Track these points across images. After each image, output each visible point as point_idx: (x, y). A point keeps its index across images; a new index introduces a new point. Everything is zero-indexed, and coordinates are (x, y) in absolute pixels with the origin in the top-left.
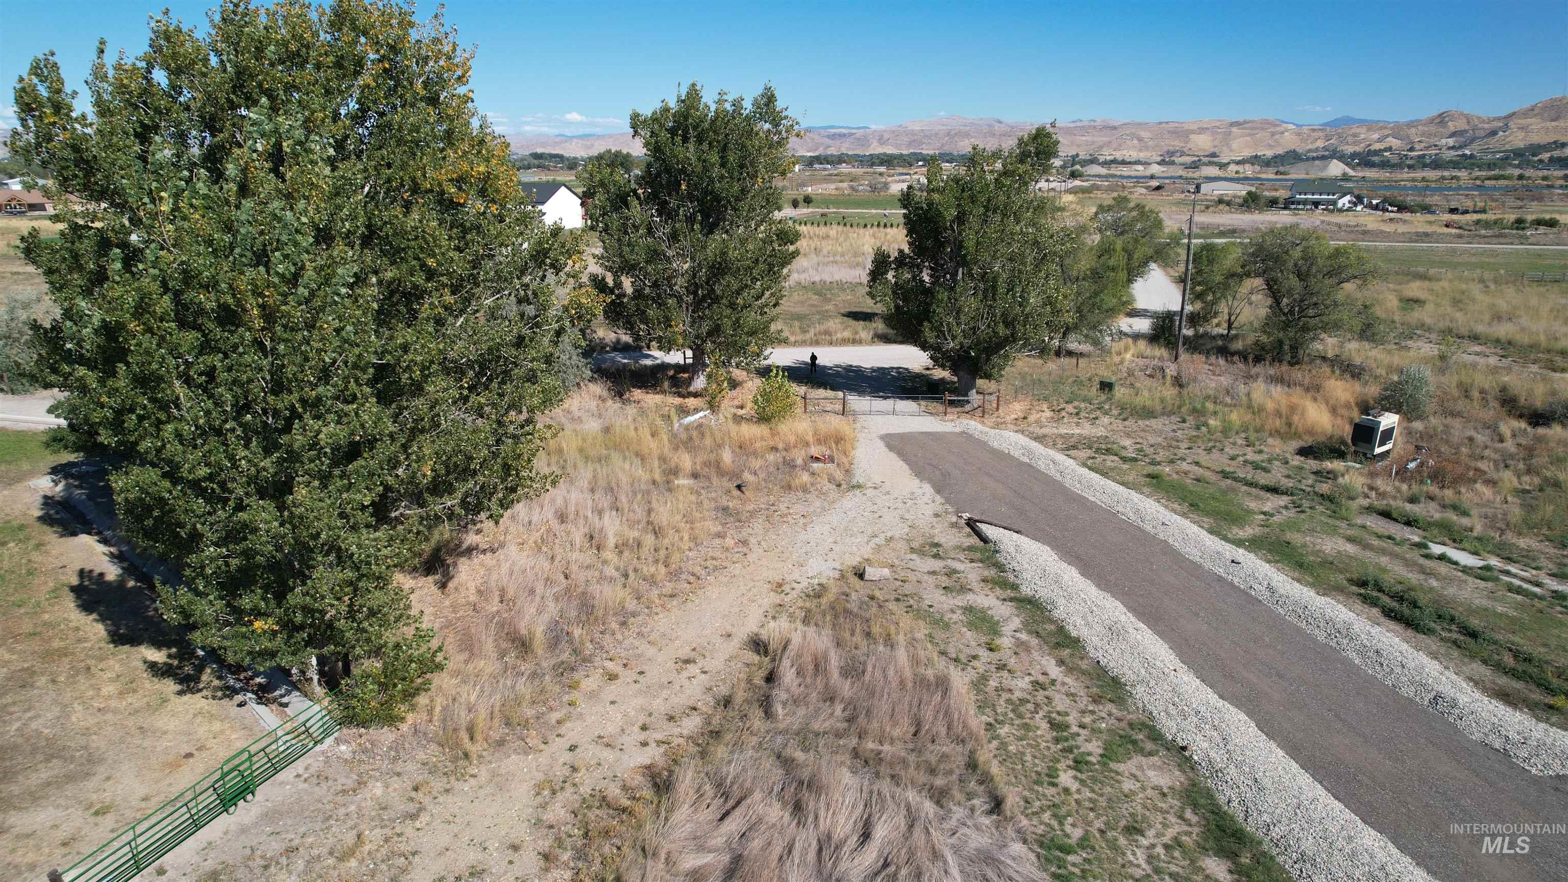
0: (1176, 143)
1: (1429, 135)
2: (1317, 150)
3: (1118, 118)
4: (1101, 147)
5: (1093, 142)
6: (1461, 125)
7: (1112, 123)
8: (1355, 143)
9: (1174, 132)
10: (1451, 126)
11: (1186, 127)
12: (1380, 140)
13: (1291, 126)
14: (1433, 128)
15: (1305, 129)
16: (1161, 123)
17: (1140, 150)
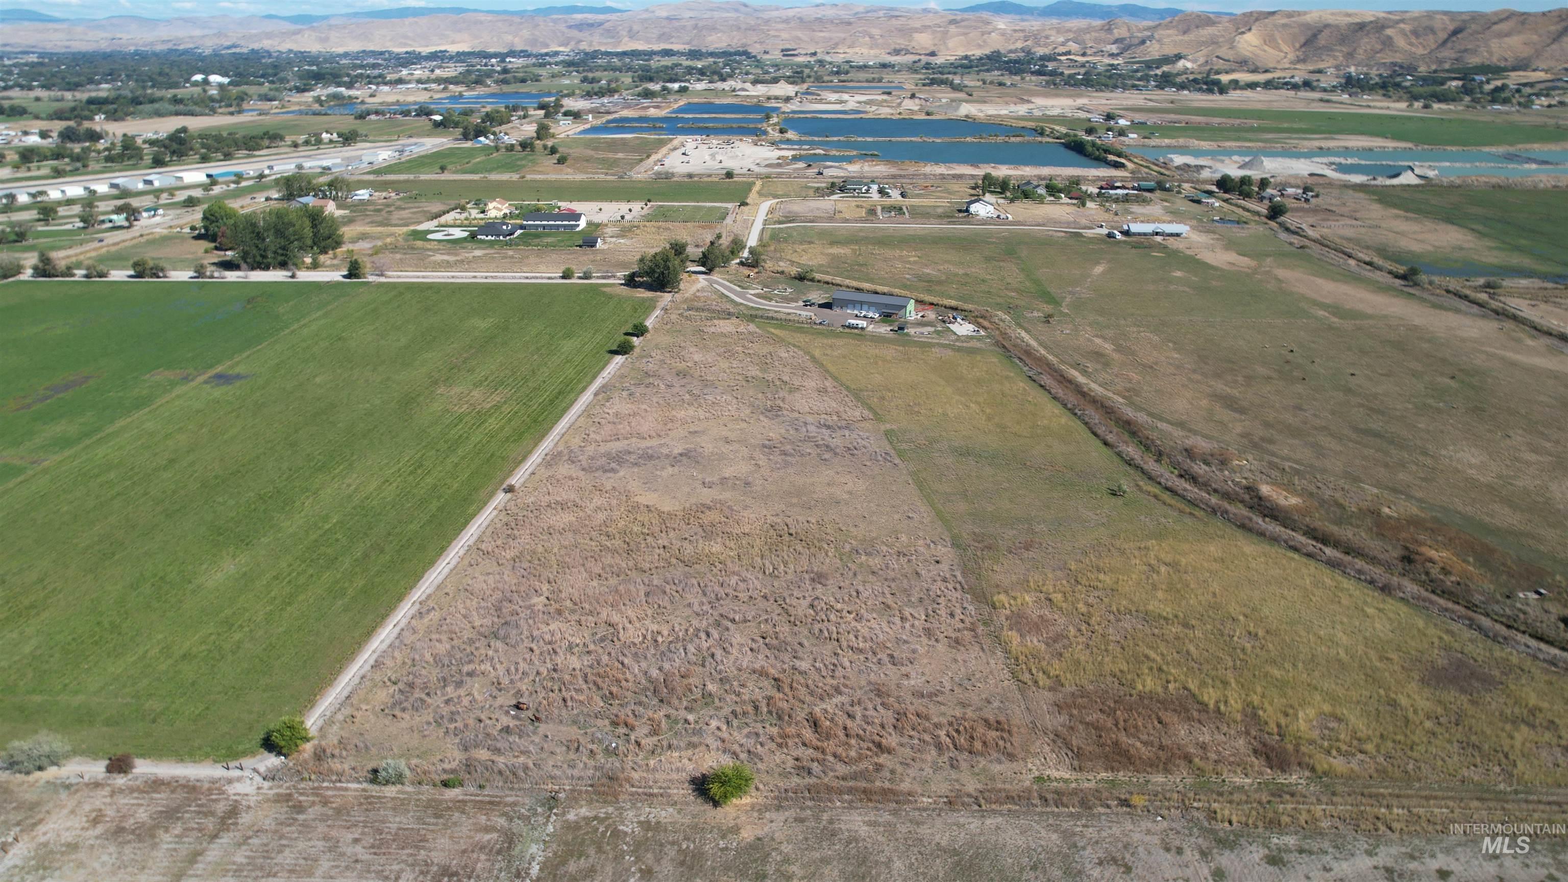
0: (901, 41)
1: (1099, 41)
5: (831, 39)
6: (1123, 33)
7: (847, 19)
8: (1046, 45)
10: (1116, 34)
11: (911, 24)
12: (1063, 44)
14: (1103, 35)
17: (871, 48)
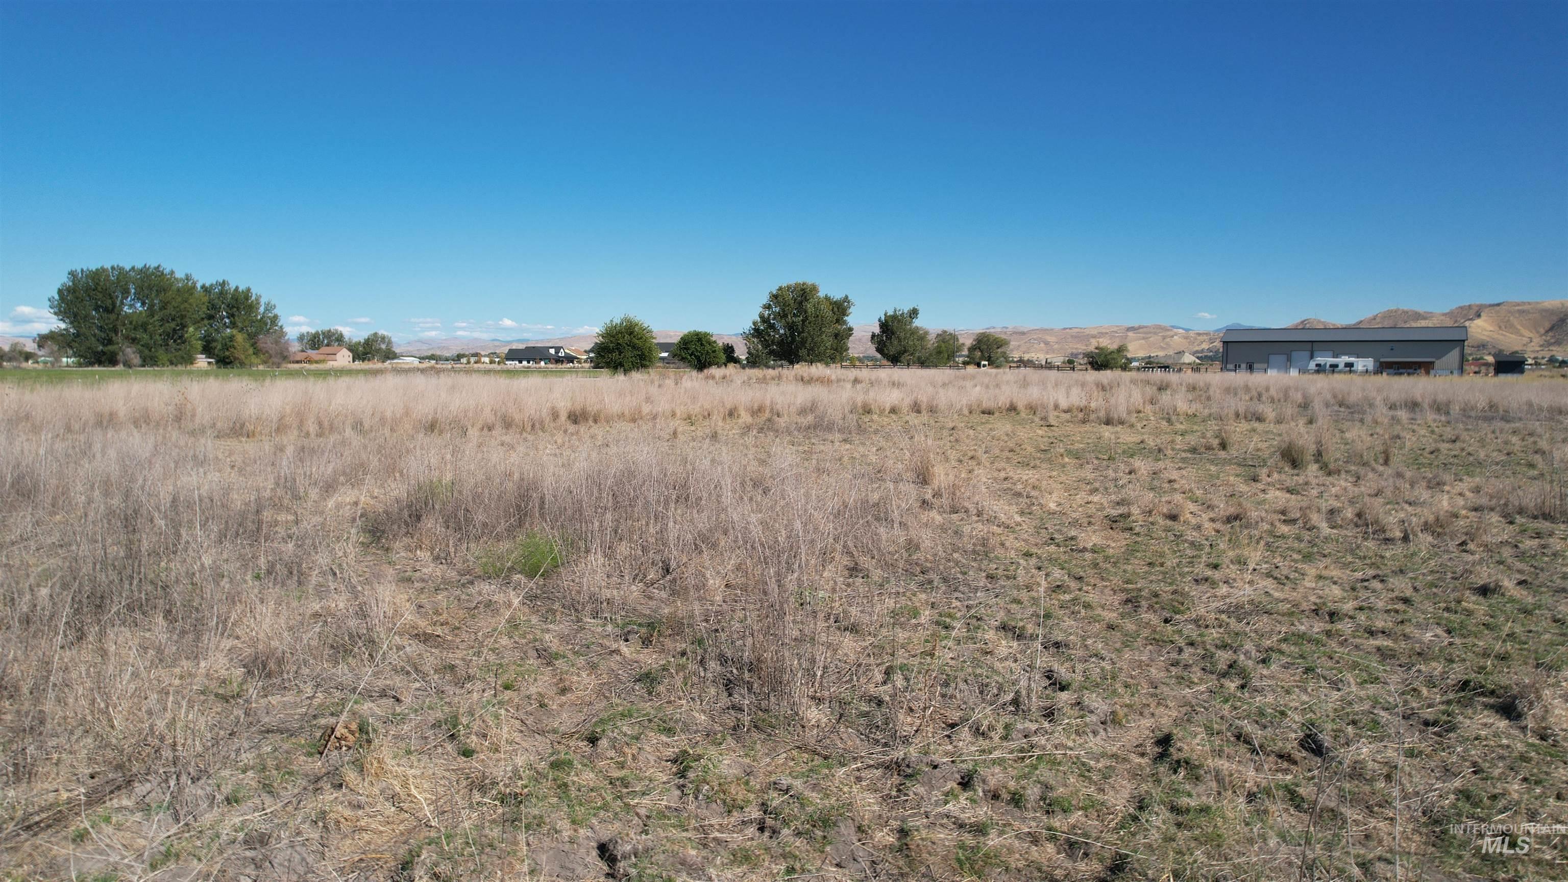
0: (1078, 346)
2: (1202, 351)
7: (1022, 329)
9: (1076, 337)
13: (1181, 331)
15: (1192, 334)
16: (1065, 329)
17: (1047, 353)
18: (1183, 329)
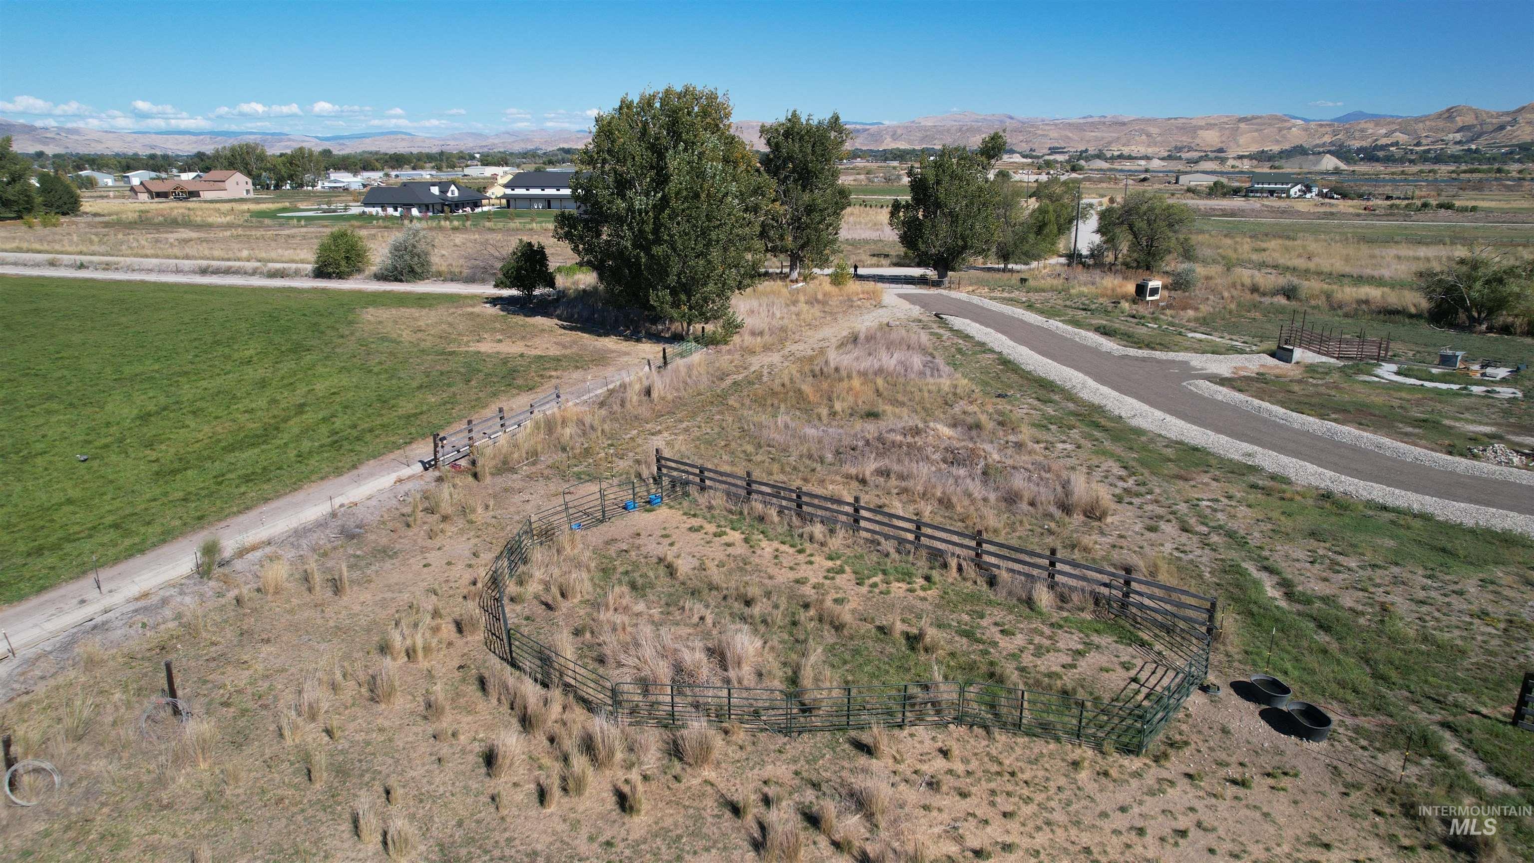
0: (1184, 138)
1: (1437, 130)
2: (1324, 144)
3: (1128, 114)
4: (1110, 143)
5: (1102, 138)
6: (1469, 120)
7: (1121, 119)
8: (1363, 138)
9: (1182, 128)
10: (1460, 121)
11: (1194, 122)
12: (1387, 135)
13: (1300, 122)
14: (1441, 124)
15: (1313, 125)
16: (1169, 119)
17: (1149, 146)
18: (1302, 119)
